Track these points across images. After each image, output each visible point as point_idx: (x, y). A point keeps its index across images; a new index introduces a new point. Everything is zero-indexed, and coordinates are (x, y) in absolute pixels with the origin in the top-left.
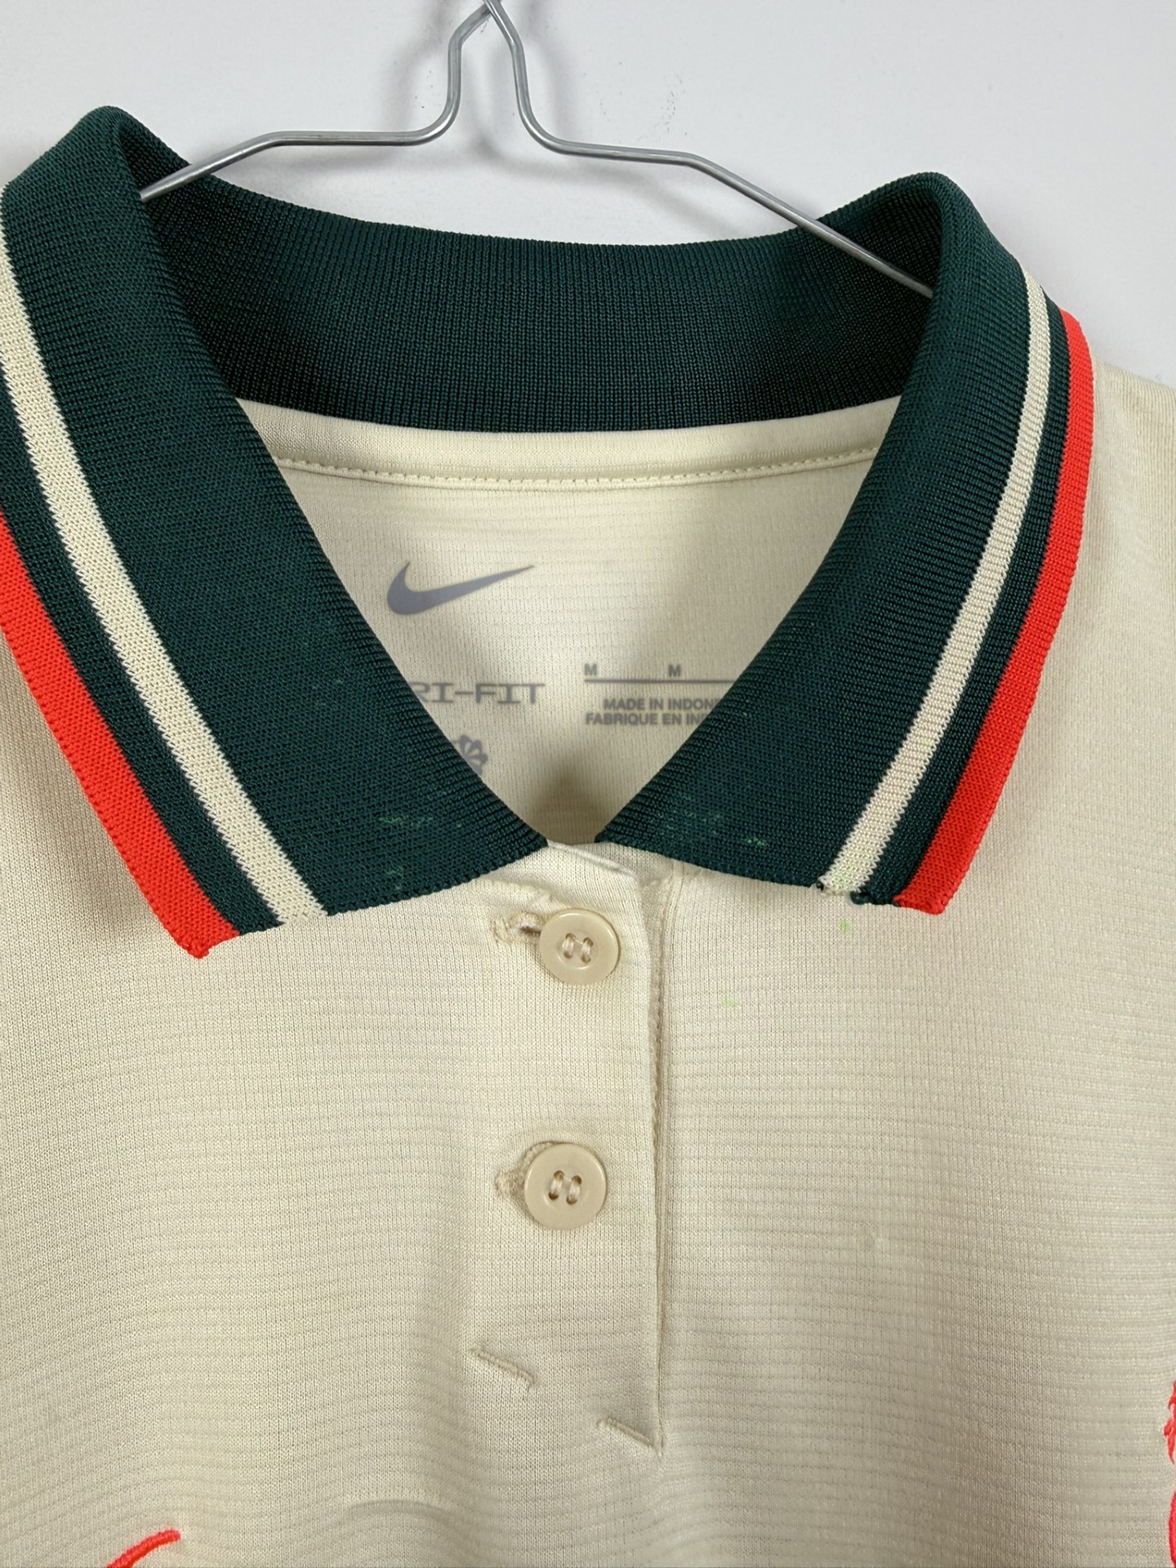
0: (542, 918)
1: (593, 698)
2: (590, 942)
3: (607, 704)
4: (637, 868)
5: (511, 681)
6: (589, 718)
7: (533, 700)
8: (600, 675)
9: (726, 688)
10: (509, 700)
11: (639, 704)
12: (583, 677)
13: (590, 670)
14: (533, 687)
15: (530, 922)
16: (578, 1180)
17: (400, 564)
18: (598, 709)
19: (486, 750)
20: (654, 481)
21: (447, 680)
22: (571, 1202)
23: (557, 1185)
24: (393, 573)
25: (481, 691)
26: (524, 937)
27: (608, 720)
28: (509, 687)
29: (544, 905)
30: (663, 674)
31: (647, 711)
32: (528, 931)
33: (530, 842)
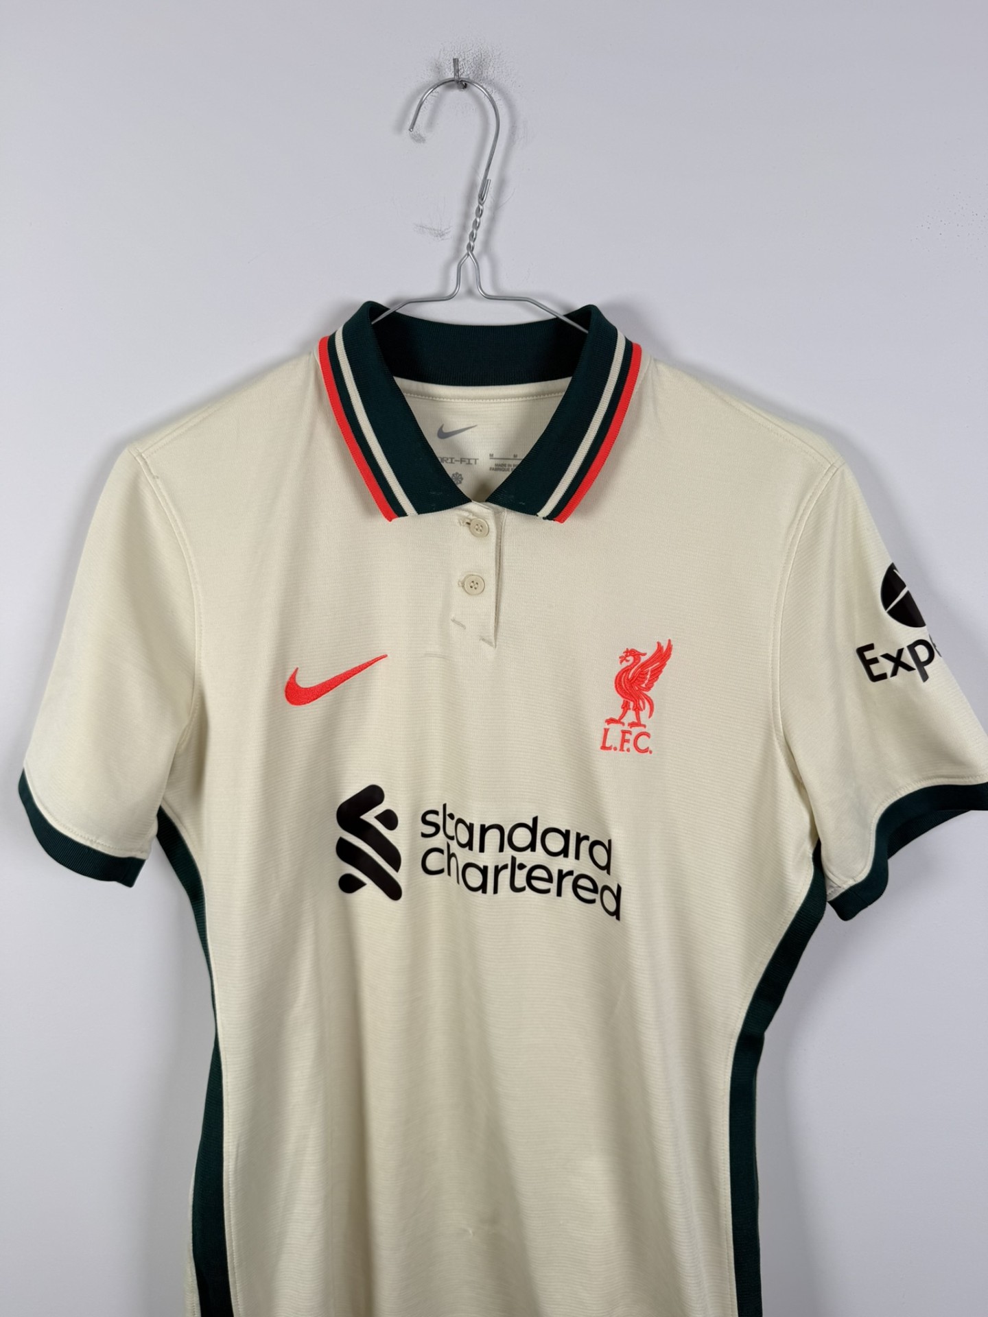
0: (471, 520)
1: (492, 463)
2: (482, 526)
3: (496, 465)
4: (492, 508)
5: (469, 457)
6: (491, 469)
7: (476, 463)
8: (494, 457)
9: (520, 461)
10: (469, 463)
11: (505, 465)
12: (489, 457)
13: (491, 455)
14: (476, 460)
15: (468, 521)
16: (477, 583)
17: (441, 425)
18: (494, 466)
19: (463, 476)
20: (513, 400)
21: (453, 457)
22: (475, 588)
23: (472, 584)
24: (439, 427)
25: (462, 460)
26: (467, 525)
27: (496, 470)
28: (469, 460)
29: (471, 517)
30: (512, 457)
31: (507, 467)
32: (469, 524)
33: (467, 500)
